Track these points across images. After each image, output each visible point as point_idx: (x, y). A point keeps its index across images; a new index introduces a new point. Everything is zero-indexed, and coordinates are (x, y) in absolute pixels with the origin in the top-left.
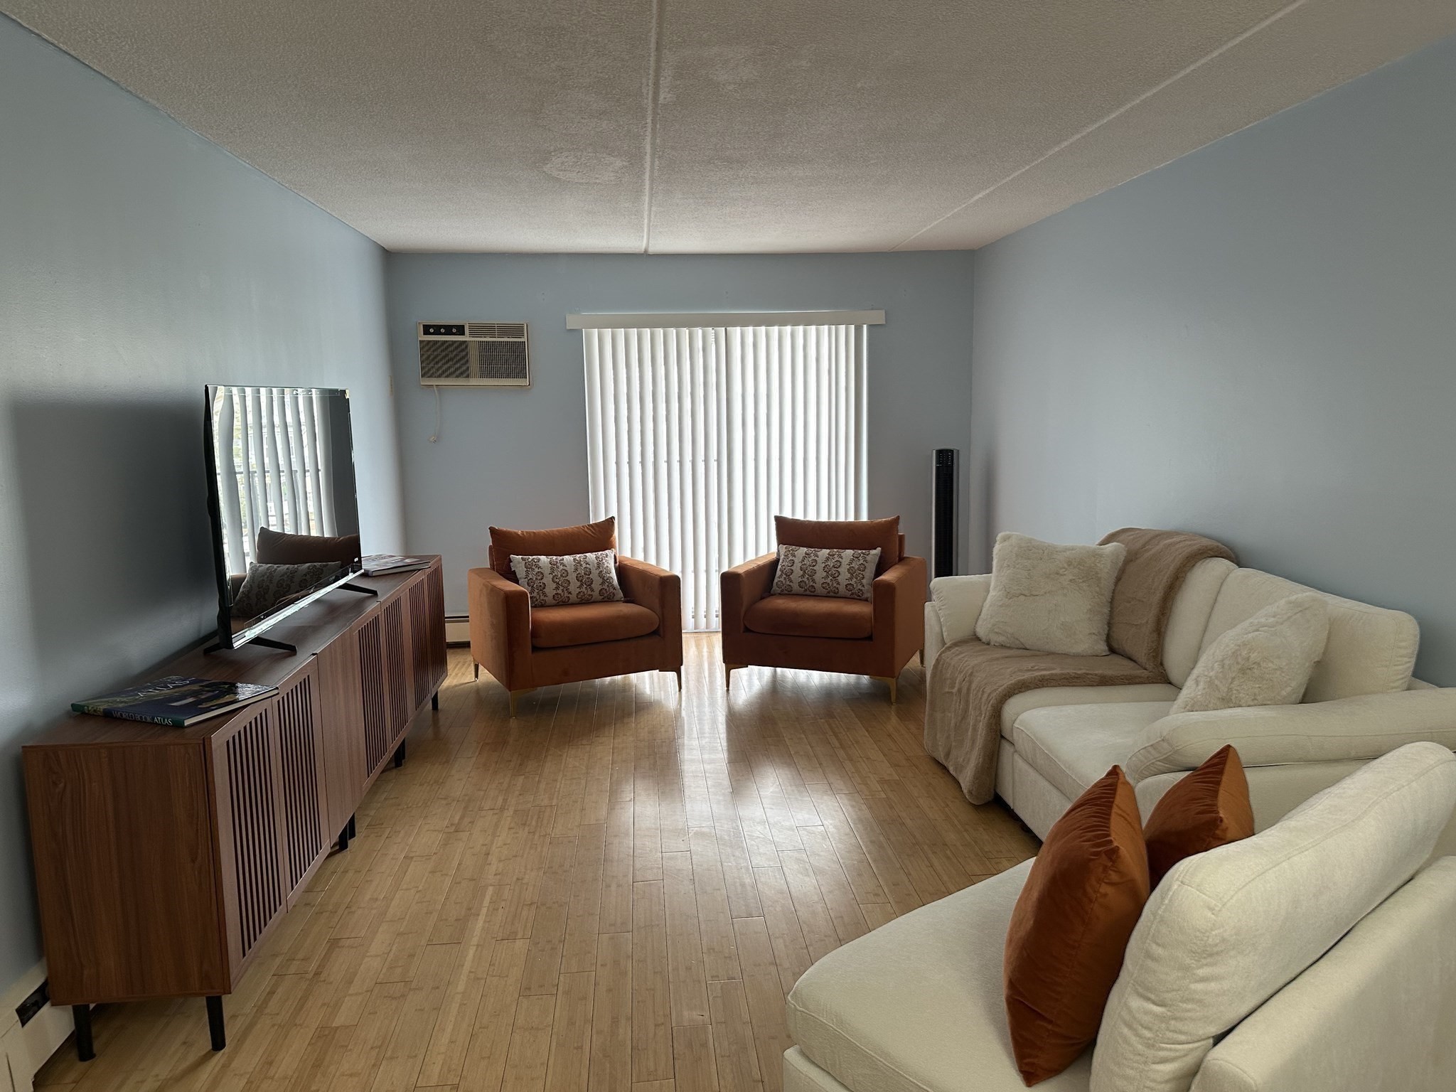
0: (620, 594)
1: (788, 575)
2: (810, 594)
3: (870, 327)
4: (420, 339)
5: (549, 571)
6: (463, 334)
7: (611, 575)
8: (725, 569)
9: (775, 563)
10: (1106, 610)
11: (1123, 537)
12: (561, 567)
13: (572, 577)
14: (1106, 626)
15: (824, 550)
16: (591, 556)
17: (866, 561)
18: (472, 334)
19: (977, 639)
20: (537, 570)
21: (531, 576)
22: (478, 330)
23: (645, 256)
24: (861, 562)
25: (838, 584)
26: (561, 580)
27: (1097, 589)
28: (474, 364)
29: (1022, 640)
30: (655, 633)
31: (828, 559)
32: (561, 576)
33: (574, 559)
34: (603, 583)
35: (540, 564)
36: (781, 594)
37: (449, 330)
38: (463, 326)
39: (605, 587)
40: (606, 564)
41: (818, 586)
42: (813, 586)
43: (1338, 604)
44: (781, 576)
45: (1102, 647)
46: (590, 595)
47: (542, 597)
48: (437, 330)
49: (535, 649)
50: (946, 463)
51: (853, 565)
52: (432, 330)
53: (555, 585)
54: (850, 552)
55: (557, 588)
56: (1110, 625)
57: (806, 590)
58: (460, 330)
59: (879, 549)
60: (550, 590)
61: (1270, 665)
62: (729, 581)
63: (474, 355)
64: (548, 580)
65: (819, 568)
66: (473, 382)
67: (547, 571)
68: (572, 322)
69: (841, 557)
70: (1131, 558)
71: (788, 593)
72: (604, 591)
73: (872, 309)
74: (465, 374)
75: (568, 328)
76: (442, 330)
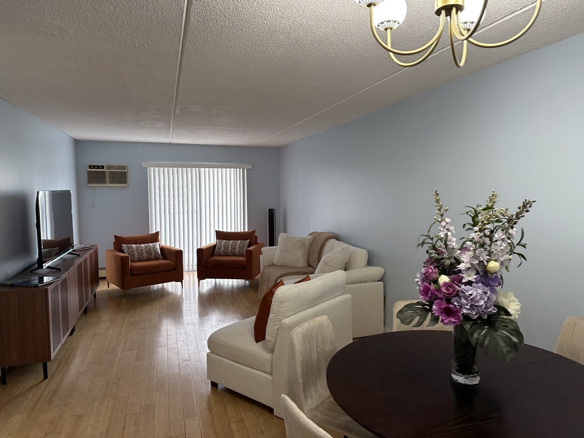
0: (161, 257)
1: (220, 249)
2: (227, 255)
3: (247, 170)
4: (88, 170)
5: (136, 249)
6: (104, 168)
7: (158, 251)
8: (199, 247)
9: (215, 246)
10: (307, 254)
11: (313, 234)
12: (140, 248)
13: (144, 251)
14: (307, 259)
15: (231, 241)
16: (151, 244)
17: (244, 244)
18: (107, 169)
19: (274, 264)
20: (131, 249)
21: (129, 251)
22: (109, 167)
23: (170, 144)
24: (243, 244)
25: (236, 251)
26: (140, 252)
27: (305, 248)
28: (108, 179)
29: (285, 264)
30: (174, 269)
31: (232, 244)
32: (140, 251)
33: (145, 246)
34: (155, 253)
35: (133, 247)
36: (217, 256)
37: (98, 167)
38: (104, 166)
39: (156, 255)
40: (156, 247)
41: (229, 252)
42: (228, 253)
43: (353, 248)
44: (217, 250)
45: (306, 264)
46: (150, 257)
47: (133, 258)
48: (94, 167)
49: (132, 275)
50: (271, 213)
51: (240, 245)
52: (92, 167)
53: (138, 254)
54: (240, 241)
55: (139, 255)
56: (308, 258)
57: (225, 254)
58: (103, 167)
59: (249, 240)
60: (136, 256)
61: (332, 262)
62: (200, 252)
63: (107, 176)
64: (135, 252)
65: (230, 246)
66: (107, 185)
67: (135, 250)
68: (144, 165)
69: (237, 243)
70: (314, 240)
71: (220, 255)
72: (156, 256)
73: (248, 164)
74: (105, 182)
75: (142, 167)
76: (96, 167)
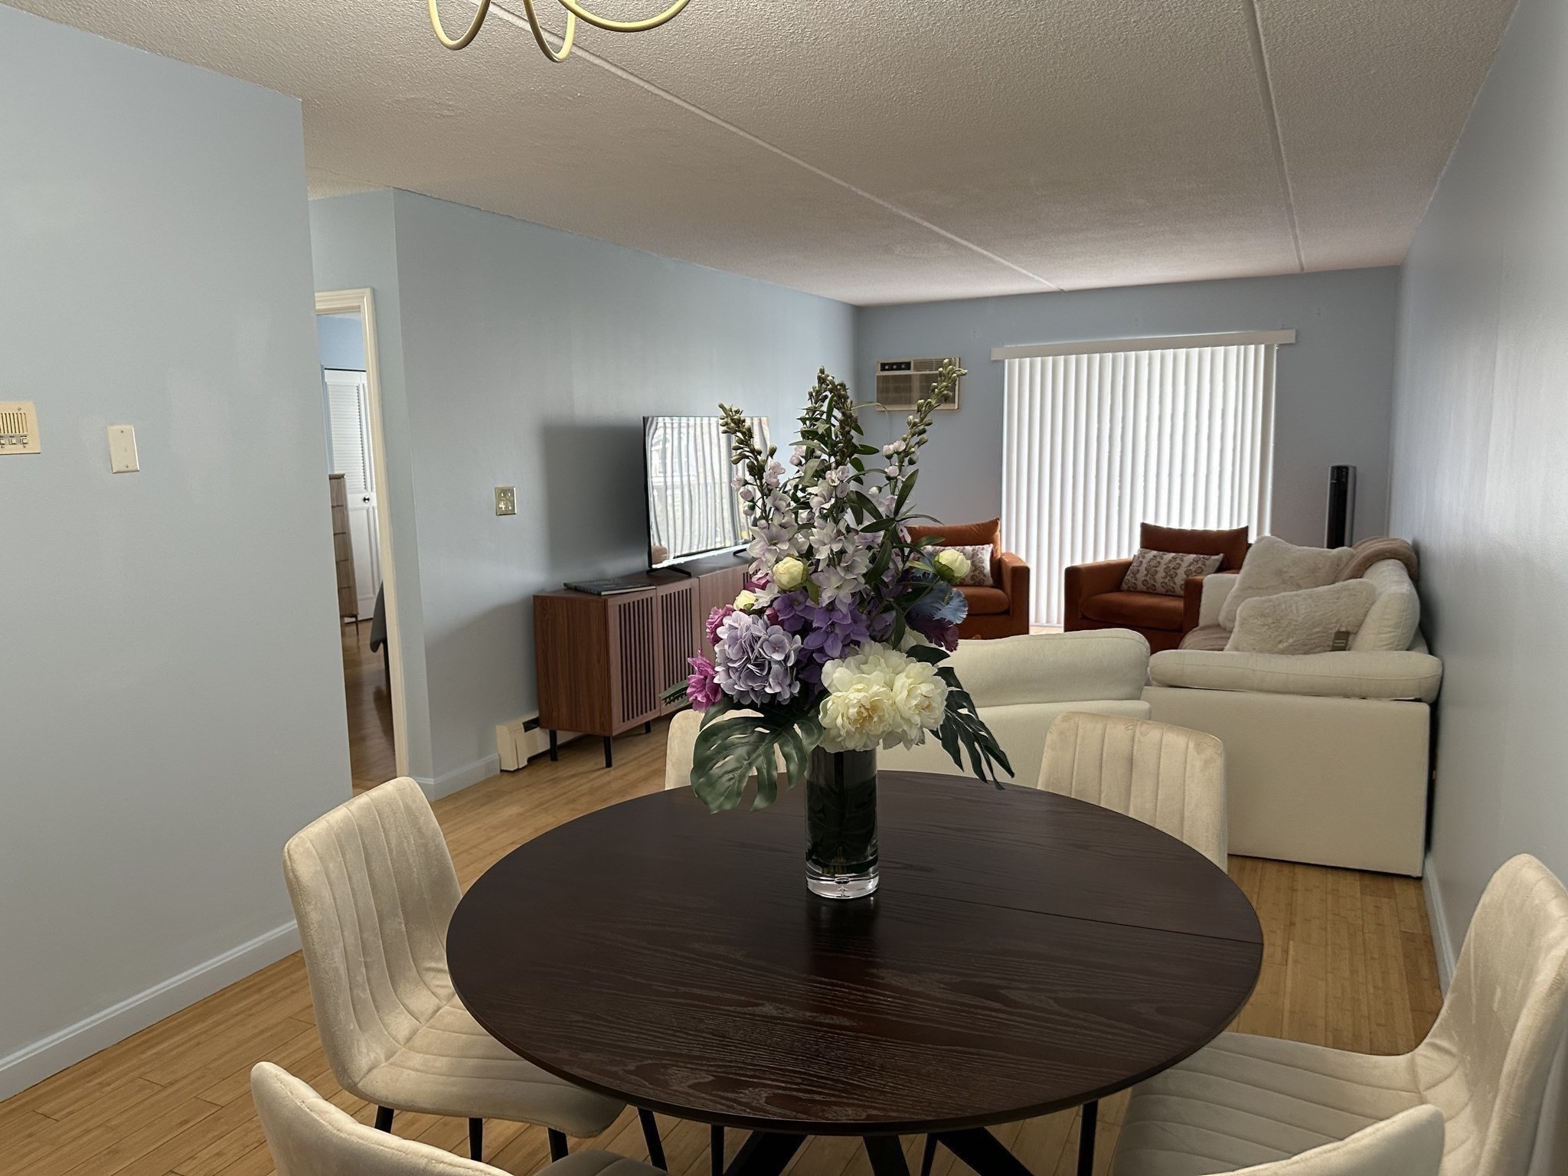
0: (990, 581)
1: (1135, 574)
2: (1151, 591)
3: (1281, 346)
4: (877, 374)
6: (909, 369)
7: (983, 565)
8: (1067, 564)
9: (1126, 566)
16: (979, 548)
17: (1204, 564)
18: (917, 369)
22: (922, 365)
23: (1061, 293)
24: (1200, 565)
25: (1175, 583)
30: (1006, 612)
31: (1170, 561)
34: (980, 571)
36: (1129, 591)
37: (899, 366)
38: (910, 363)
39: (976, 573)
40: (980, 555)
41: (1158, 585)
44: (1130, 575)
48: (891, 366)
50: (1341, 478)
51: (1191, 568)
52: (887, 367)
54: (1193, 556)
57: (1148, 588)
58: (908, 366)
59: (1222, 555)
62: (1073, 576)
63: (916, 385)
65: (1161, 569)
68: (996, 355)
69: (1182, 561)
71: (1134, 590)
72: (975, 577)
73: (1283, 329)
74: (909, 402)
75: (993, 359)
76: (895, 367)
